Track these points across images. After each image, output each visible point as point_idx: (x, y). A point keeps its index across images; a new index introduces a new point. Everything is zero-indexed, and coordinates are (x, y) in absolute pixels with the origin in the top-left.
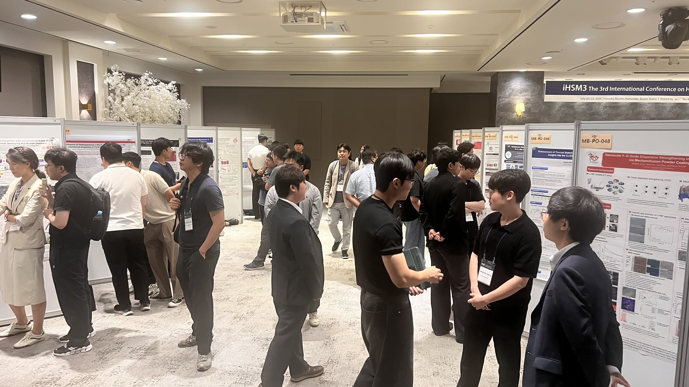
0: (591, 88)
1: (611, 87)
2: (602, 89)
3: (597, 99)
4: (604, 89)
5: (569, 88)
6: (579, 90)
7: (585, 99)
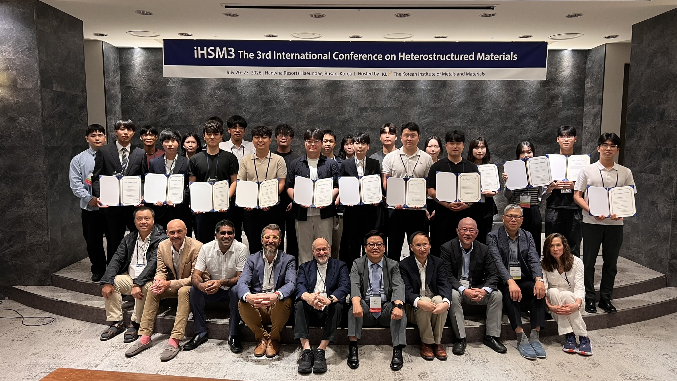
0: (242, 54)
1: (275, 52)
2: (261, 55)
3: (253, 73)
4: (265, 56)
5: (205, 52)
6: (221, 57)
7: (235, 73)
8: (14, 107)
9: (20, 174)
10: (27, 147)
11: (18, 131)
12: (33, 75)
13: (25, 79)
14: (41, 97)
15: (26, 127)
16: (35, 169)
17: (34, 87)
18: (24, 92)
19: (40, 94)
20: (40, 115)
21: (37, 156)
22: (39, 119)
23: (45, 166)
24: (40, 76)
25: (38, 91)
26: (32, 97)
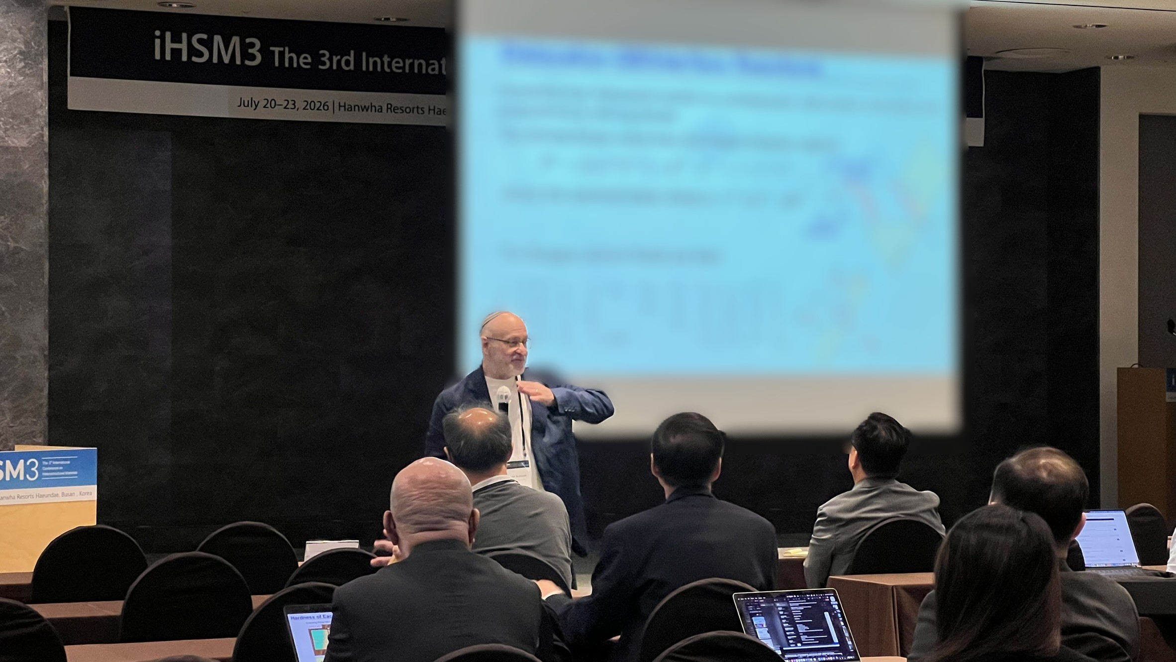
0: (282, 54)
1: (364, 54)
2: (328, 61)
3: (309, 105)
4: (339, 62)
5: (184, 46)
6: (226, 60)
7: (261, 106)
12: (31, 117)
13: (12, 127)
14: (47, 169)
15: (8, 241)
16: (24, 341)
17: (33, 146)
18: (9, 157)
19: (46, 163)
20: (45, 212)
21: (31, 310)
22: (39, 221)
23: (47, 336)
24: (47, 121)
25: (43, 155)
26: (28, 168)
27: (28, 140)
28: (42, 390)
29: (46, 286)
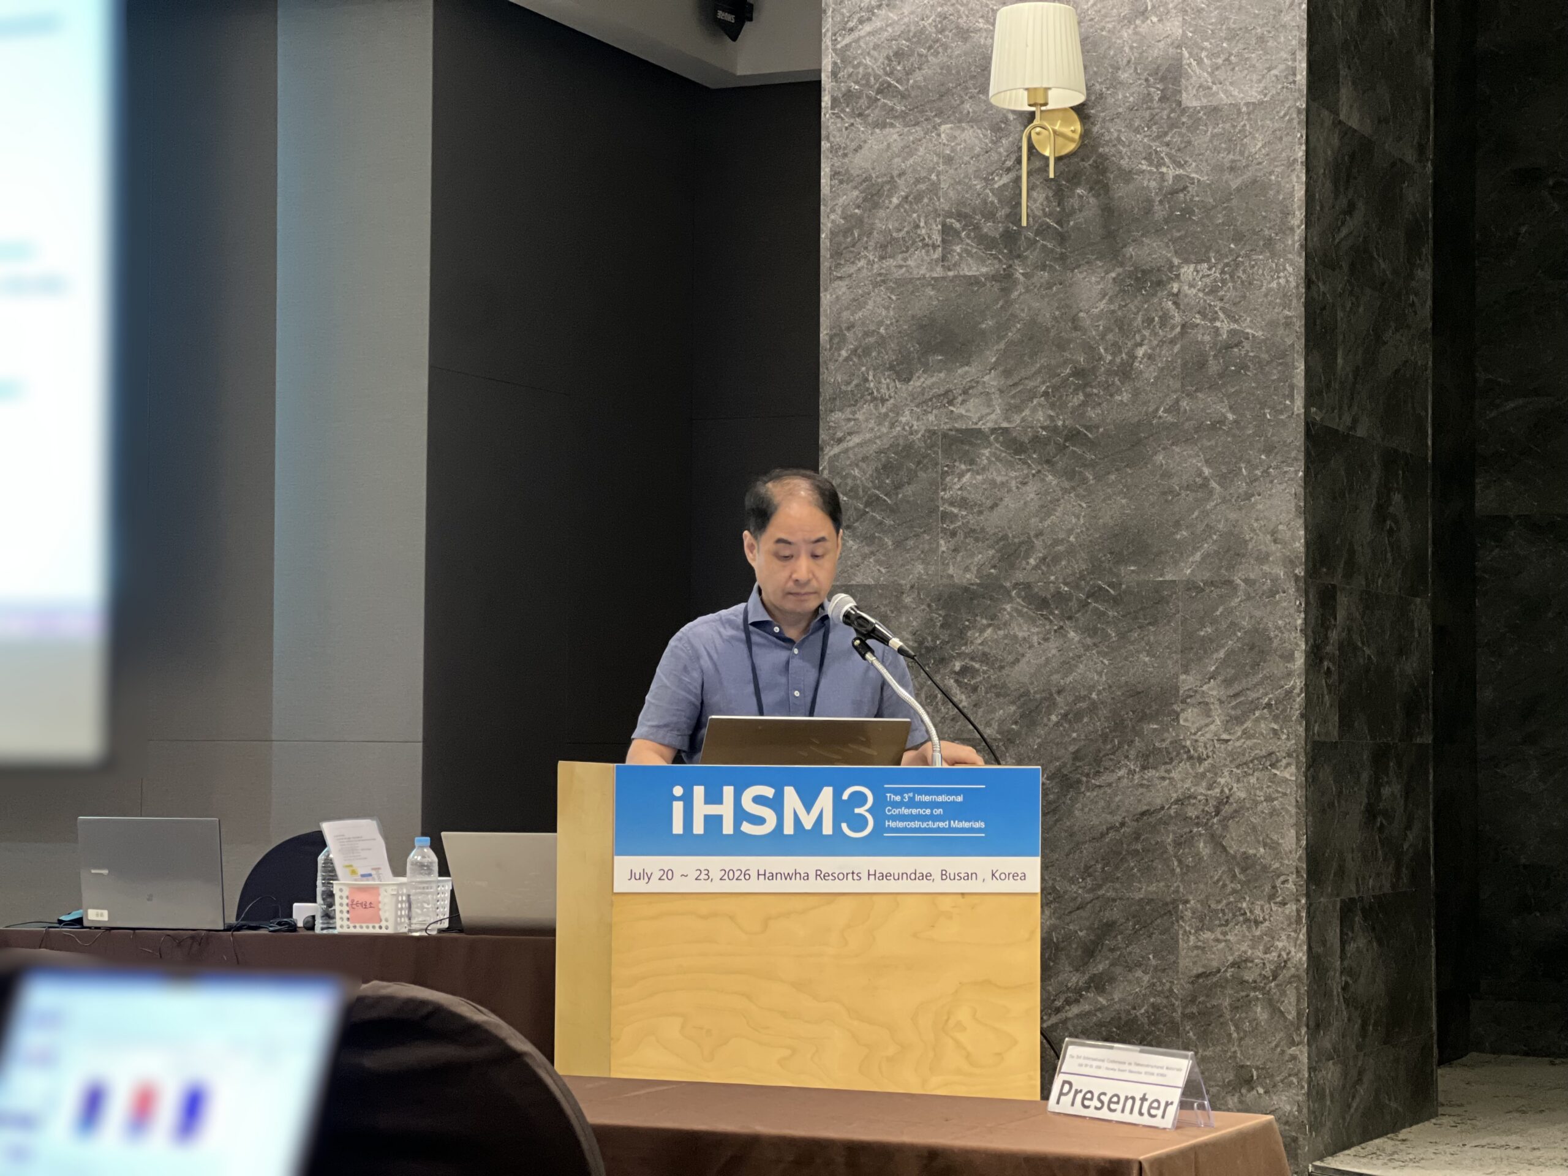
8: (1160, 212)
9: (1169, 577)
10: (1213, 427)
11: (1173, 342)
12: (1269, 32)
13: (1227, 59)
14: (1304, 147)
15: (1215, 319)
16: (1250, 547)
17: (1272, 96)
18: (1216, 130)
19: (1300, 133)
20: (1297, 245)
21: (1266, 472)
22: (1285, 269)
23: (1302, 533)
24: (1305, 36)
25: (1295, 116)
26: (1260, 149)
27: (1262, 85)
28: (1289, 657)
29: (1298, 415)
